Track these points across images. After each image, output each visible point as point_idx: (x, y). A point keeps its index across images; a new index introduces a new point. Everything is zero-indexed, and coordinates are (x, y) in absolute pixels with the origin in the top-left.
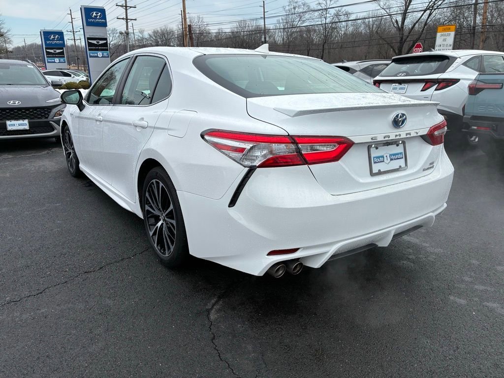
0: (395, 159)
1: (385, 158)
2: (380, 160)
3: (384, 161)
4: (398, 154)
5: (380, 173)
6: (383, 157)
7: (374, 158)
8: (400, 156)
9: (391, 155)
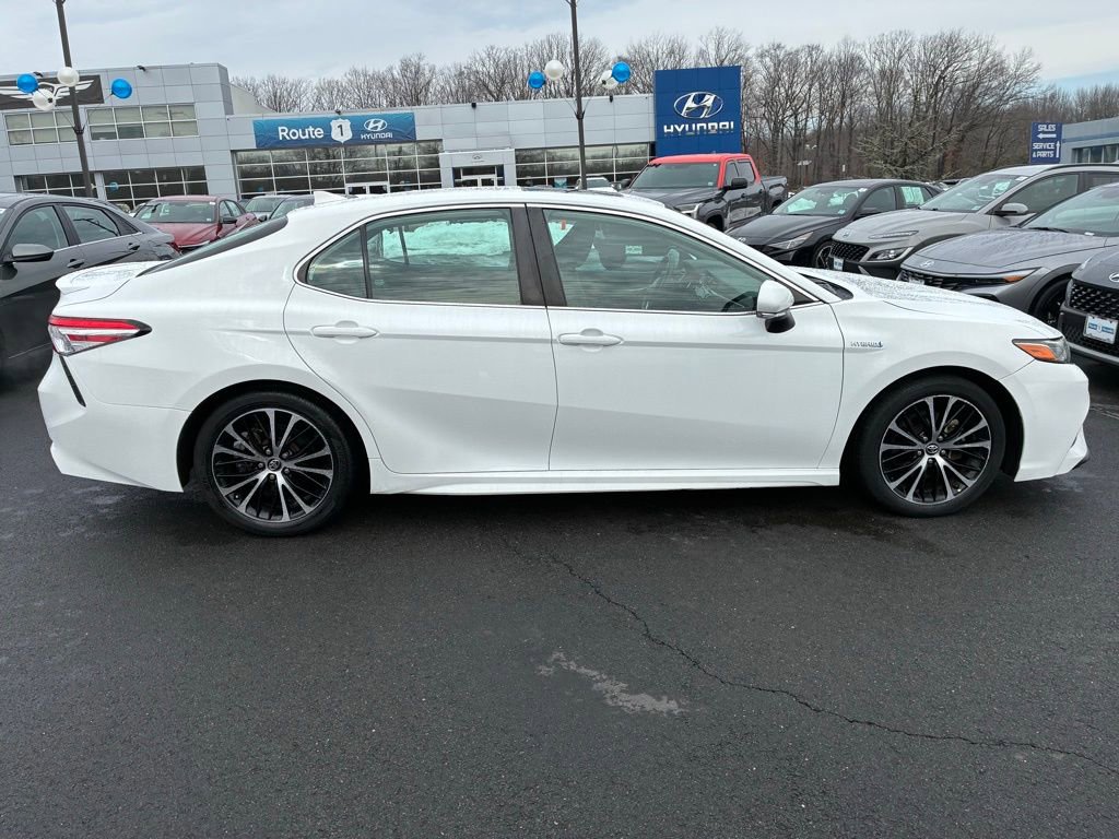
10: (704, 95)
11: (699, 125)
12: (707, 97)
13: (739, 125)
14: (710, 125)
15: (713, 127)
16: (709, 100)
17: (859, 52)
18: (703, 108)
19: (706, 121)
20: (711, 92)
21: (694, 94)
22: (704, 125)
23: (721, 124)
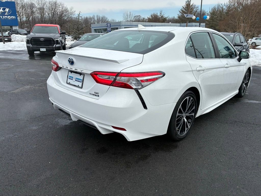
0: (77, 81)
1: (74, 79)
2: (71, 78)
3: (72, 80)
4: (79, 79)
5: (69, 84)
6: (73, 77)
7: (69, 76)
8: (80, 81)
9: (76, 78)
10: (6, 8)
11: (5, 17)
12: (6, 9)
13: (16, 17)
14: (8, 17)
15: (9, 17)
16: (7, 10)
17: (33, 2)
18: (6, 12)
19: (7, 16)
20: (8, 8)
21: (2, 8)
22: (7, 17)
23: (12, 17)
